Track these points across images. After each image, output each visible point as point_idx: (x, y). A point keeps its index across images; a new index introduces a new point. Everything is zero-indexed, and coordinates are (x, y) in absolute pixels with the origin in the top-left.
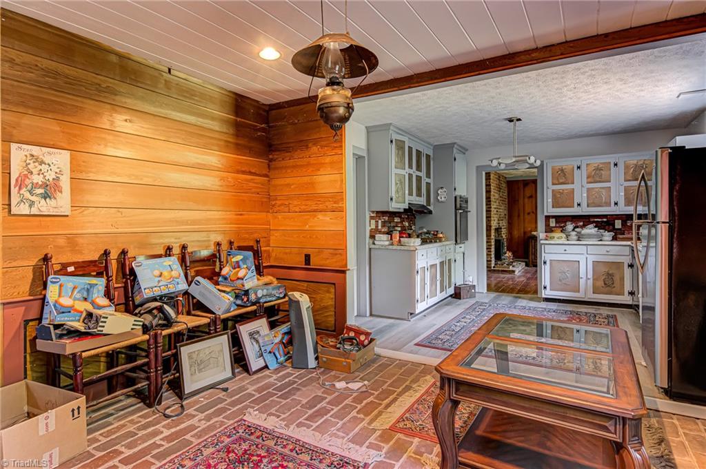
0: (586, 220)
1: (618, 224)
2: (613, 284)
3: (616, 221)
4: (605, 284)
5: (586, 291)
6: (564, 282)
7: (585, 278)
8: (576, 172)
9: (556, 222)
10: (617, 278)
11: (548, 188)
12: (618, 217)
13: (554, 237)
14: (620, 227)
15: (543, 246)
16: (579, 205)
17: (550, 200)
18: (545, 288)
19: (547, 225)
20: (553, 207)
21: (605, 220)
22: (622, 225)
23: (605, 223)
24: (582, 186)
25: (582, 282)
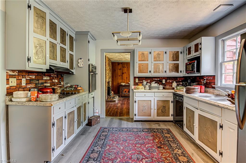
0: (151, 79)
1: (164, 81)
2: (165, 111)
3: (163, 80)
4: (162, 111)
5: (154, 116)
6: (144, 111)
7: (153, 109)
8: (150, 55)
9: (139, 80)
10: (167, 108)
11: (136, 62)
12: (164, 78)
13: (139, 88)
14: (164, 83)
15: (135, 93)
16: (150, 72)
17: (137, 69)
18: (135, 115)
19: (135, 81)
20: (139, 73)
21: (159, 79)
22: (165, 82)
23: (159, 80)
24: (152, 62)
25: (152, 111)
